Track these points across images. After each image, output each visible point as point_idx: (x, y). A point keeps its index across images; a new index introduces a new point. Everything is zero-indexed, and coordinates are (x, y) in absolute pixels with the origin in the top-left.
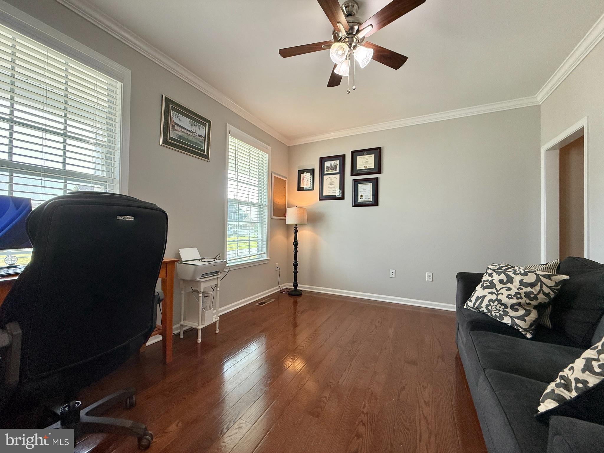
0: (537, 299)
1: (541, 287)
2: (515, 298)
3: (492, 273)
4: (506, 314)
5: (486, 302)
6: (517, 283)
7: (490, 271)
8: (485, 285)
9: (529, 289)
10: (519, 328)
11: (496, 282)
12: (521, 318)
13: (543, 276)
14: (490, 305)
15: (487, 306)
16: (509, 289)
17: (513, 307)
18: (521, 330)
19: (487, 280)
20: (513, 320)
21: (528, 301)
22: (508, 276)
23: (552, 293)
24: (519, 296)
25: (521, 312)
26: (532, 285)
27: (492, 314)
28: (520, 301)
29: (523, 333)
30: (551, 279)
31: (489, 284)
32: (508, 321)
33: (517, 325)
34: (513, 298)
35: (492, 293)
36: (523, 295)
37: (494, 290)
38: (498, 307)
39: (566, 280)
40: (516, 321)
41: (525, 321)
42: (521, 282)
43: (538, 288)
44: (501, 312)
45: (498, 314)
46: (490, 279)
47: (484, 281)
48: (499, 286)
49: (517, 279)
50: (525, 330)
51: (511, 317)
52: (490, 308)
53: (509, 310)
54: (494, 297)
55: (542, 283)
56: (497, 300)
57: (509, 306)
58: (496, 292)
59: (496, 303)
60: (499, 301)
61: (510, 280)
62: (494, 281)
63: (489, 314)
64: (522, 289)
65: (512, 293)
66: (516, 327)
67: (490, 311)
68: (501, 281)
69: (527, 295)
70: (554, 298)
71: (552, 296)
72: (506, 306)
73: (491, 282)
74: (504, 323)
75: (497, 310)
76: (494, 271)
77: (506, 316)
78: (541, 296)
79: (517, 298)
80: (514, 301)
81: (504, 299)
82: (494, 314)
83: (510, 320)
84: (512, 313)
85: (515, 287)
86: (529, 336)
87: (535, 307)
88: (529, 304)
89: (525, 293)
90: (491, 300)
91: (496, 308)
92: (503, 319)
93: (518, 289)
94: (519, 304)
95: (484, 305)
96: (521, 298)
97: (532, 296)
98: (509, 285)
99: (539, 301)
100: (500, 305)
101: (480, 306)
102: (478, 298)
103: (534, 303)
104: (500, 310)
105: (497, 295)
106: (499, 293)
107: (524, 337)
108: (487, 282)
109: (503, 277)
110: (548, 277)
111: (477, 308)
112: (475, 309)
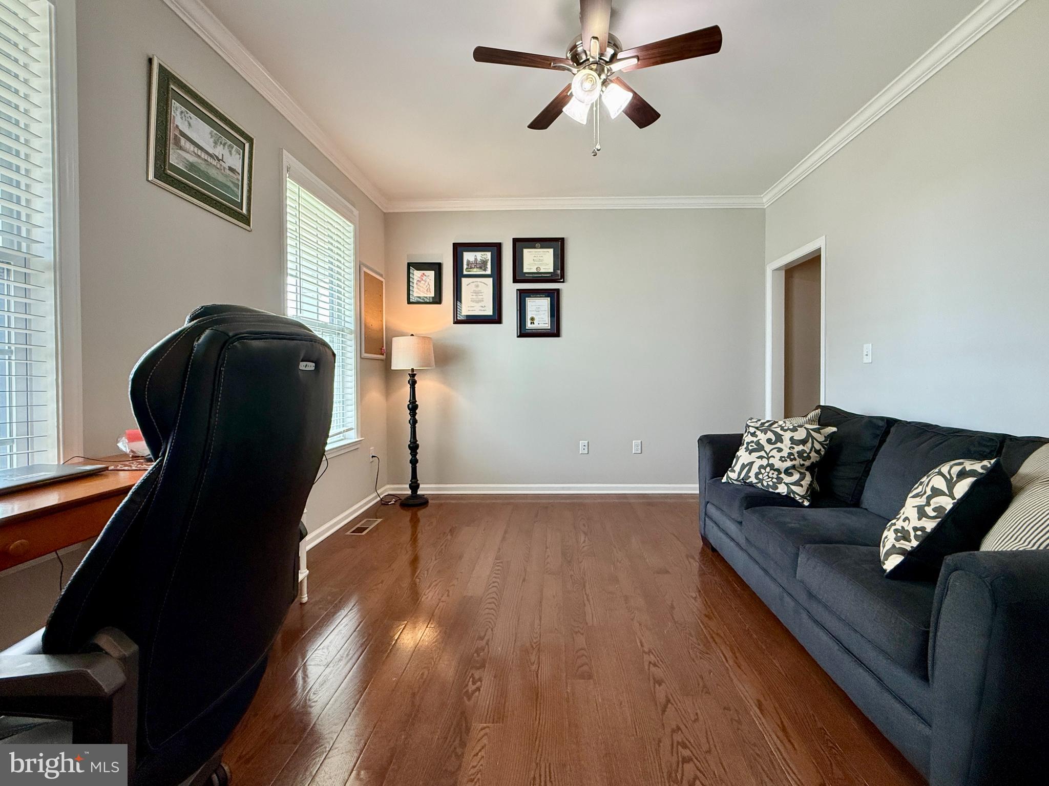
0: (809, 457)
1: (813, 443)
2: (788, 460)
3: (755, 432)
4: (780, 480)
5: (755, 469)
6: (787, 442)
7: (752, 430)
8: (750, 448)
9: (801, 447)
10: (796, 496)
11: (763, 442)
12: (797, 483)
13: (813, 430)
14: (760, 473)
15: (757, 475)
16: (780, 450)
17: (788, 472)
18: (798, 498)
19: (752, 442)
20: (788, 487)
21: (802, 462)
22: (775, 433)
23: (822, 449)
24: (792, 457)
25: (796, 476)
26: (803, 442)
27: (762, 485)
28: (794, 462)
29: (800, 501)
30: (820, 433)
31: (756, 447)
32: (784, 489)
33: (794, 493)
34: (786, 461)
35: (761, 457)
36: (796, 455)
37: (763, 453)
38: (770, 475)
39: (834, 432)
40: (793, 487)
41: (802, 486)
42: (792, 439)
43: (809, 445)
44: (774, 480)
45: (771, 483)
46: (755, 439)
47: (748, 443)
48: (768, 447)
49: (787, 436)
50: (803, 497)
51: (786, 484)
52: (760, 476)
53: (783, 476)
54: (764, 462)
55: (813, 438)
56: (768, 465)
57: (783, 471)
58: (766, 456)
59: (768, 469)
60: (772, 466)
61: (779, 438)
62: (760, 441)
63: (759, 485)
64: (793, 448)
65: (785, 454)
66: (792, 496)
67: (761, 481)
68: (769, 441)
69: (800, 454)
70: (825, 453)
71: (823, 453)
72: (778, 471)
73: (758, 443)
74: (779, 493)
75: (769, 477)
76: (757, 428)
77: (780, 483)
78: (813, 454)
79: (791, 460)
80: (789, 464)
81: (778, 464)
82: (765, 484)
83: (786, 487)
84: (787, 479)
85: (786, 446)
86: (806, 503)
87: (808, 469)
88: (803, 465)
89: (798, 452)
90: (761, 467)
91: (768, 475)
92: (777, 488)
93: (790, 449)
94: (794, 467)
95: (752, 474)
96: (795, 459)
97: (805, 455)
98: (779, 445)
99: (812, 460)
100: (772, 471)
101: (747, 476)
102: (743, 467)
103: (807, 463)
104: (773, 478)
105: (768, 459)
106: (769, 455)
107: (801, 505)
108: (753, 444)
109: (770, 435)
110: (817, 431)
111: (743, 479)
112: (739, 481)
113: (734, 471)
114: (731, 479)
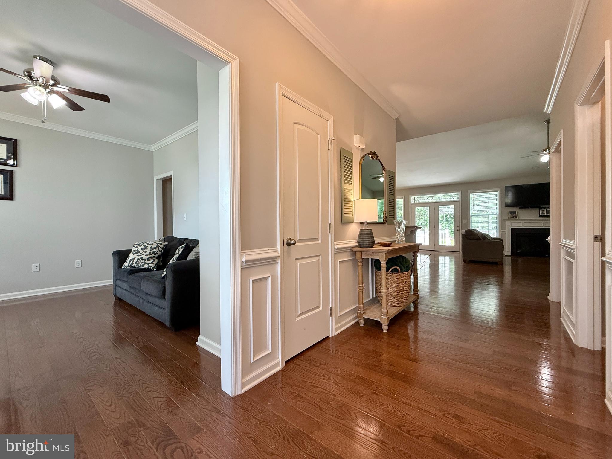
0: (157, 253)
1: (159, 248)
3: (137, 246)
5: (135, 260)
6: (149, 249)
8: (134, 253)
9: (154, 250)
10: (151, 268)
12: (152, 263)
13: (159, 244)
14: (138, 261)
15: (136, 262)
17: (148, 260)
18: (152, 268)
19: (135, 250)
21: (154, 255)
22: (145, 246)
23: (162, 250)
24: (150, 254)
25: (152, 261)
26: (155, 248)
27: (139, 266)
28: (151, 256)
30: (162, 245)
31: (136, 252)
32: (146, 266)
33: (150, 266)
34: (148, 255)
35: (138, 256)
38: (141, 262)
39: (167, 244)
40: (150, 265)
41: (153, 264)
42: (151, 248)
43: (157, 249)
44: (143, 263)
45: (142, 265)
47: (133, 251)
48: (141, 251)
49: (149, 247)
50: (154, 268)
51: (147, 264)
52: (138, 263)
55: (158, 246)
56: (141, 258)
57: (146, 259)
58: (140, 255)
61: (146, 248)
62: (138, 250)
63: (137, 266)
64: (151, 251)
65: (147, 253)
66: (150, 268)
68: (142, 249)
70: (163, 252)
72: (145, 260)
74: (145, 268)
77: (145, 264)
78: (159, 252)
81: (144, 257)
83: (147, 265)
84: (148, 262)
85: (148, 250)
86: (155, 270)
87: (157, 258)
89: (153, 252)
90: (138, 259)
92: (144, 266)
95: (134, 263)
98: (146, 250)
100: (142, 260)
101: (132, 264)
102: (131, 260)
103: (156, 256)
105: (141, 256)
106: (142, 254)
107: (153, 270)
109: (143, 247)
110: (161, 244)
111: (130, 265)
112: (129, 266)
113: (127, 263)
114: (125, 266)
